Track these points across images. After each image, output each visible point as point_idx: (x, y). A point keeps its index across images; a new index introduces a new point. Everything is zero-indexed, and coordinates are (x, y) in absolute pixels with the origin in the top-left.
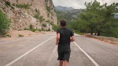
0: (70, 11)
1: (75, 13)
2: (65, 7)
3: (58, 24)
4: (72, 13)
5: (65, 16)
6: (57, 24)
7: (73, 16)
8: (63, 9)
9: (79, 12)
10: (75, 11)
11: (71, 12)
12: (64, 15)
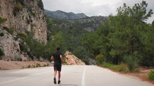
0: (79, 20)
1: (89, 23)
2: (71, 12)
3: (48, 39)
4: (84, 24)
5: (71, 28)
6: (46, 41)
7: (85, 29)
8: (66, 16)
9: (98, 22)
10: (89, 21)
11: (82, 22)
12: (69, 26)
